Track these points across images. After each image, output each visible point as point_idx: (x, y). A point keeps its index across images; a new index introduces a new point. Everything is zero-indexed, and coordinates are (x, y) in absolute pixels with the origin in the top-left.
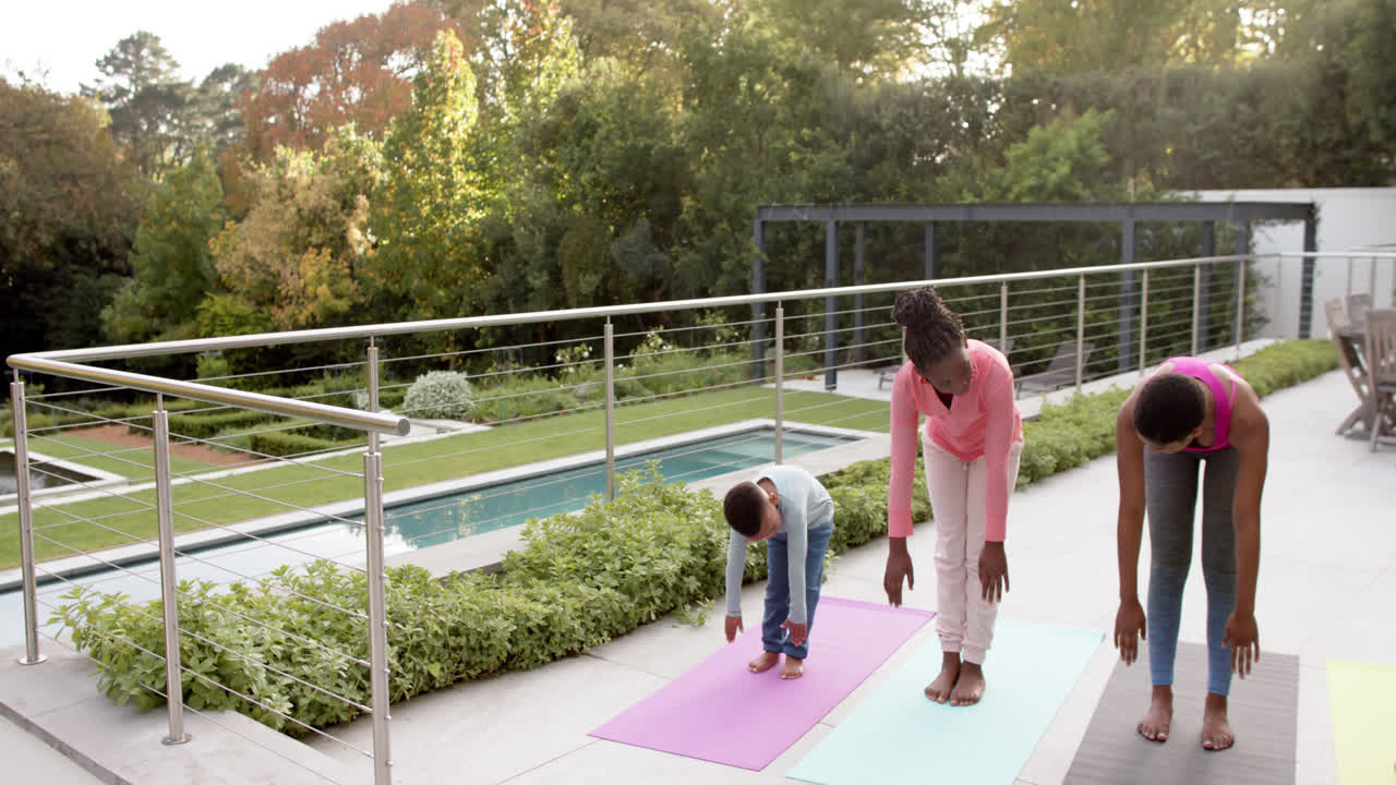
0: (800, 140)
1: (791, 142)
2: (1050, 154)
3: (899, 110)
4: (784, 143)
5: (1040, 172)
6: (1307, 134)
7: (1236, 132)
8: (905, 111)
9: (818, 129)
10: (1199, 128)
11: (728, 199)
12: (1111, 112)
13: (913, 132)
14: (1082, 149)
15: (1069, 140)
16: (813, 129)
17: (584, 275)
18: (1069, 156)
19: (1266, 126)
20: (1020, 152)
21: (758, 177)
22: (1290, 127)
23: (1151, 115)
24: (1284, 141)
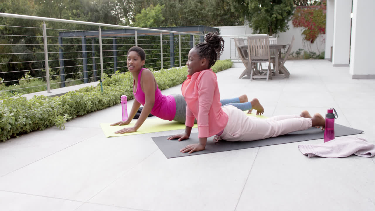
0: (73, 14)
1: (70, 14)
2: (148, 17)
3: (102, 5)
4: (68, 15)
5: (145, 22)
6: (215, 12)
7: (197, 11)
8: (105, 5)
9: (78, 10)
10: (188, 10)
11: (51, 33)
12: (164, 5)
13: (108, 11)
14: (157, 16)
15: (153, 13)
16: (77, 10)
17: (3, 59)
18: (153, 17)
19: (205, 9)
20: (139, 16)
21: (60, 26)
22: (210, 10)
23: (175, 7)
24: (210, 13)
